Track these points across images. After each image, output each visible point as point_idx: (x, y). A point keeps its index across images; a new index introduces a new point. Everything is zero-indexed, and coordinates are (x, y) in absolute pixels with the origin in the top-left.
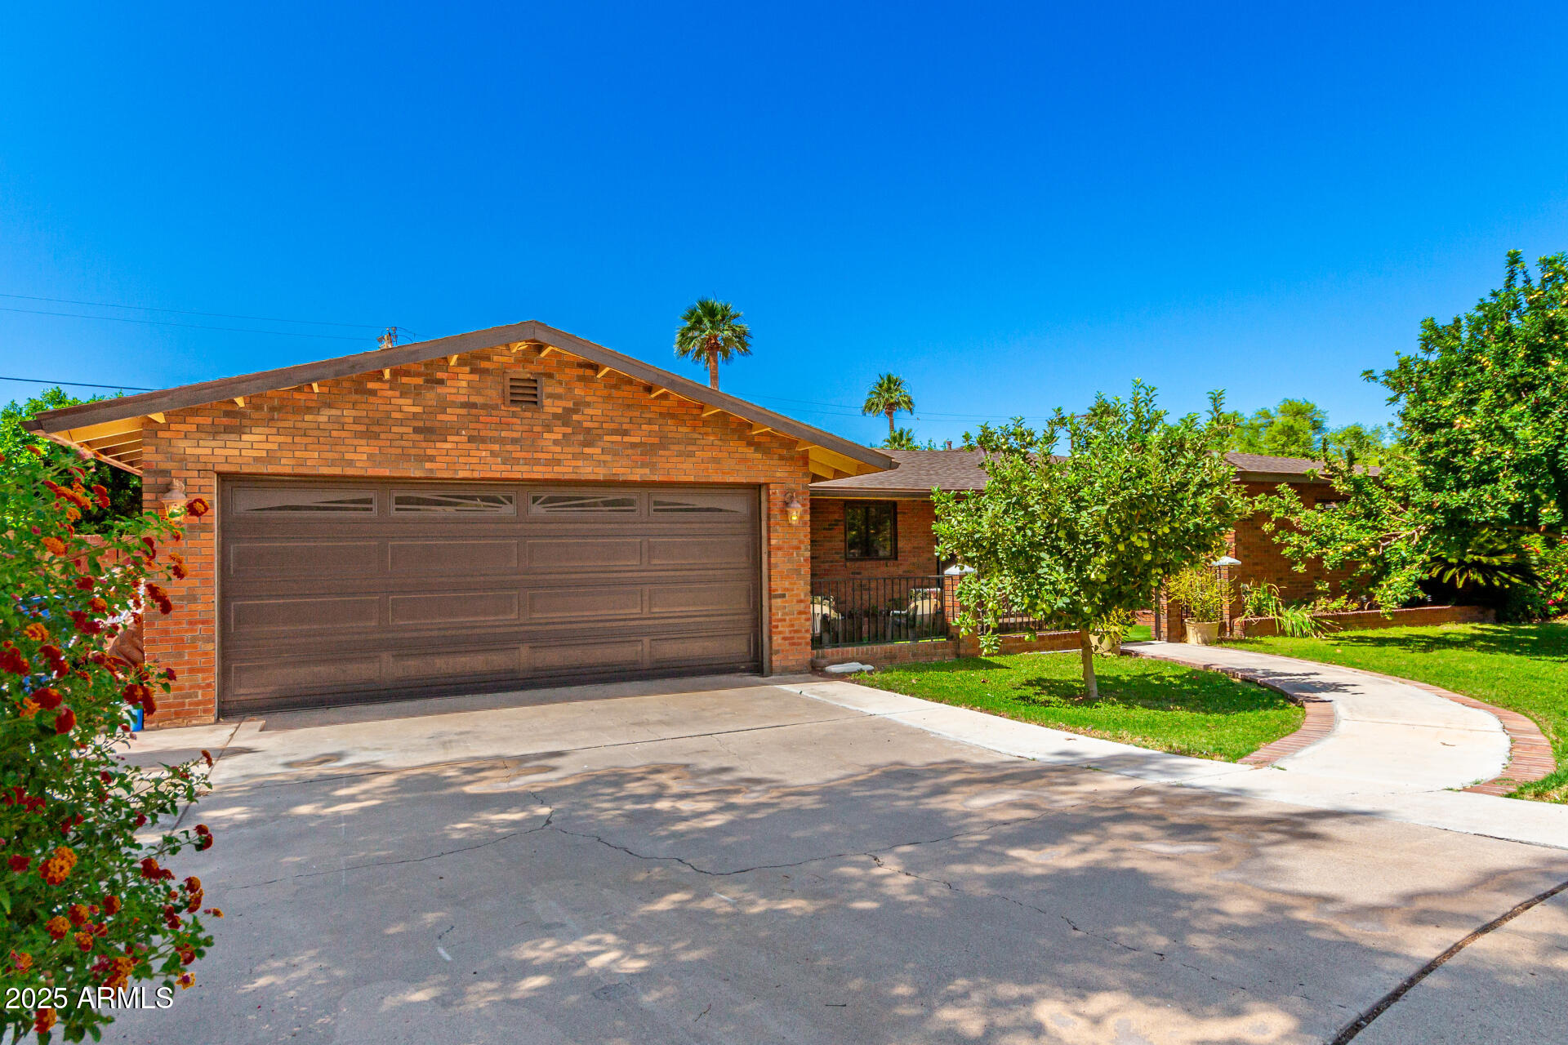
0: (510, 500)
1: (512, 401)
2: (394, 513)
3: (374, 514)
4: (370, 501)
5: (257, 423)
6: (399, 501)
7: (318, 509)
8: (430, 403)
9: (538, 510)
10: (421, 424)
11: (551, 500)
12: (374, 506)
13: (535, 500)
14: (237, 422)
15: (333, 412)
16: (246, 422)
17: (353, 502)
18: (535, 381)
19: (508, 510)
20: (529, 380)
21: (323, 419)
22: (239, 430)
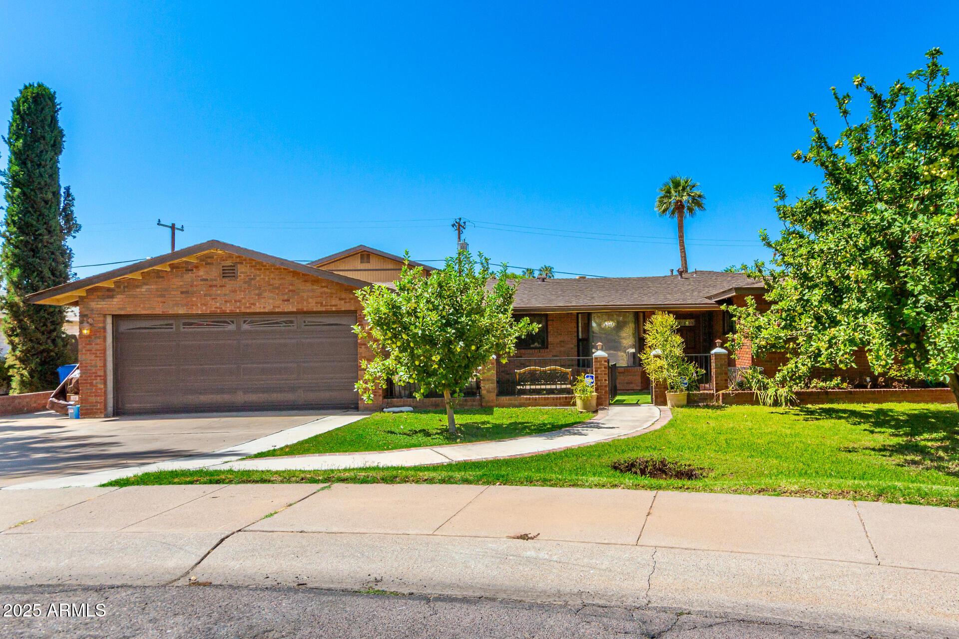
0: (233, 322)
1: (223, 277)
2: (182, 330)
3: (174, 330)
4: (171, 325)
5: (118, 293)
6: (185, 324)
7: (151, 328)
8: (187, 280)
9: (245, 327)
10: (184, 290)
11: (252, 322)
12: (174, 326)
13: (245, 322)
14: (111, 293)
15: (148, 287)
16: (115, 293)
17: (167, 325)
18: (234, 266)
19: (232, 327)
20: (231, 266)
21: (143, 290)
22: (112, 297)
